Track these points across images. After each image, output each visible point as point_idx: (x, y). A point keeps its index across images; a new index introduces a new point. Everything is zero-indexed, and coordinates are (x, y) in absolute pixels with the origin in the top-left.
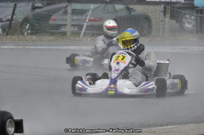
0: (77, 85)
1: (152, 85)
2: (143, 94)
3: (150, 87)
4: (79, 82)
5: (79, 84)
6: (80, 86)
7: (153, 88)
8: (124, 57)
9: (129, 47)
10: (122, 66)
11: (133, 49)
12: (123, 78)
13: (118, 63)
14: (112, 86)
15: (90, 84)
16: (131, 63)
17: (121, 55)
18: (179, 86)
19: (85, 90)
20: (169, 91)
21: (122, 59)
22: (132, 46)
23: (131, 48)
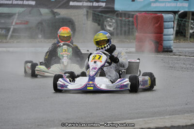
0: (59, 82)
1: (126, 81)
2: (119, 89)
3: (125, 84)
4: (60, 79)
5: (60, 82)
6: (61, 83)
7: (127, 85)
8: (100, 57)
9: (103, 46)
10: (99, 65)
11: (106, 48)
12: (100, 76)
13: (95, 62)
14: (91, 82)
15: (70, 81)
16: (106, 62)
17: (97, 55)
18: (149, 82)
19: (66, 86)
20: (140, 87)
21: (99, 59)
22: (106, 45)
23: (105, 47)
